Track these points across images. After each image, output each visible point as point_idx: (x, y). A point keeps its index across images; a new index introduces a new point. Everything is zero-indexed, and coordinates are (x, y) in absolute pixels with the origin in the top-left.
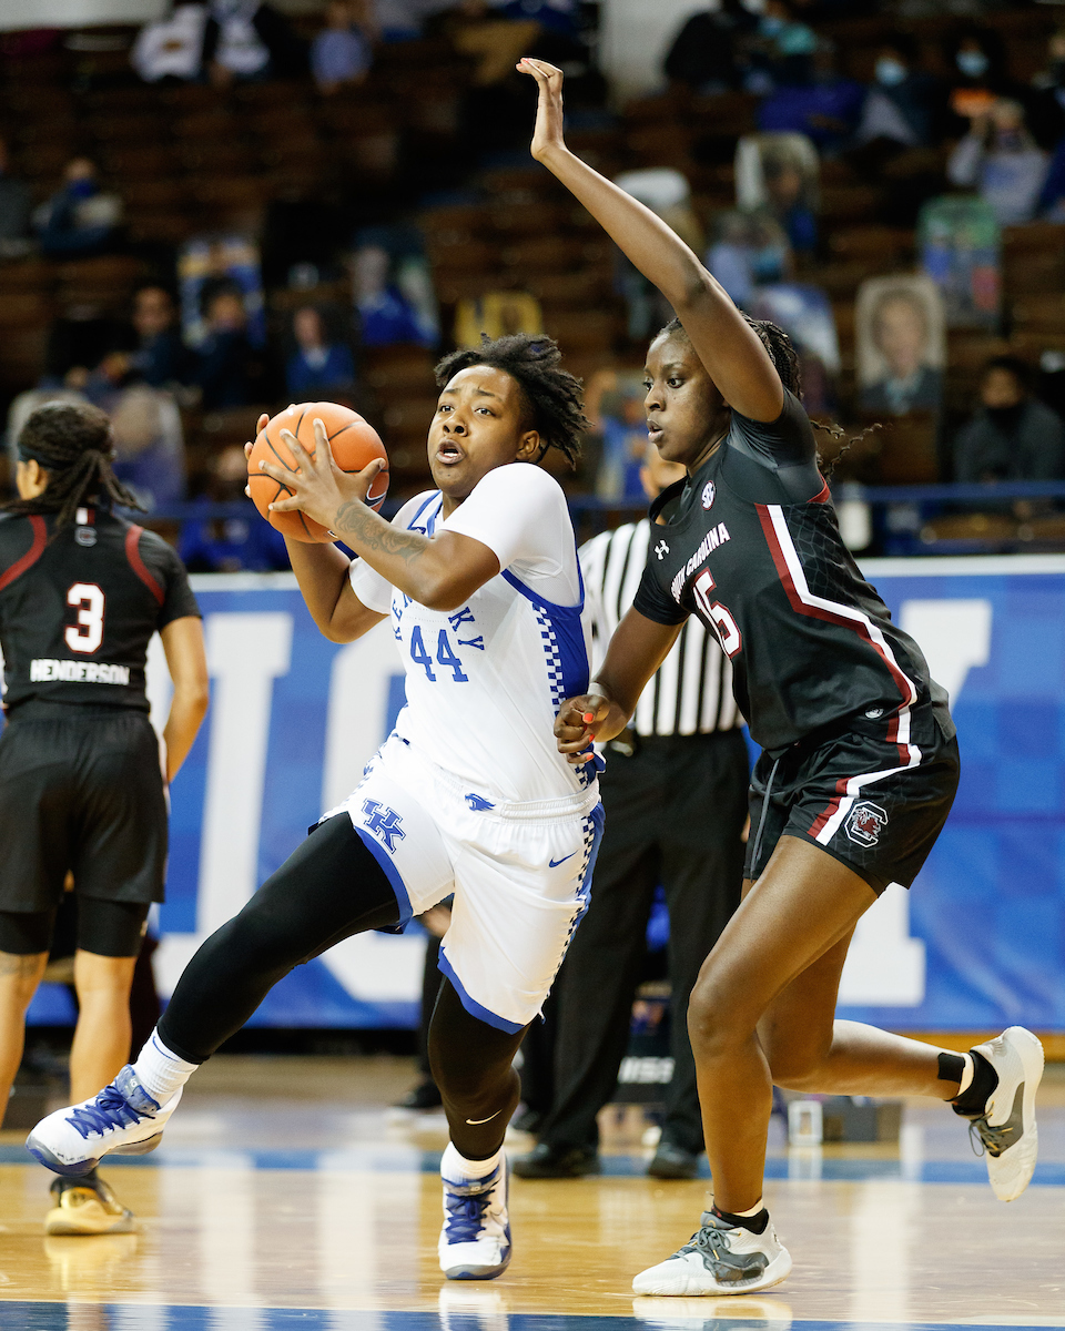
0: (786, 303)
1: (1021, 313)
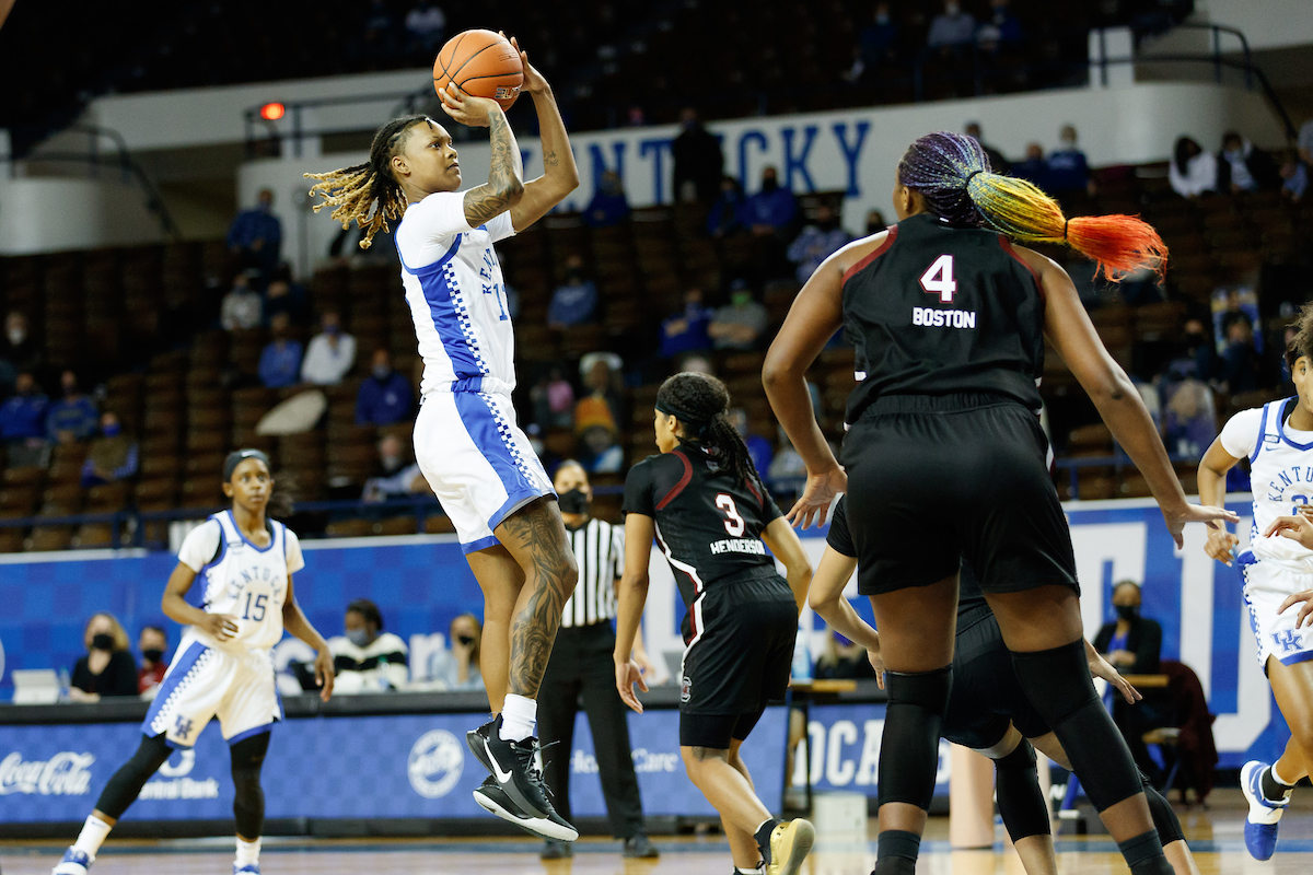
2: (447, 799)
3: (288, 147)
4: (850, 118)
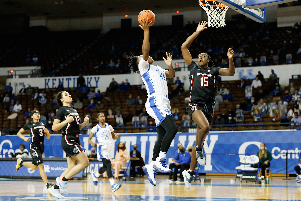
2: (33, 174)
3: (14, 77)
4: (97, 76)
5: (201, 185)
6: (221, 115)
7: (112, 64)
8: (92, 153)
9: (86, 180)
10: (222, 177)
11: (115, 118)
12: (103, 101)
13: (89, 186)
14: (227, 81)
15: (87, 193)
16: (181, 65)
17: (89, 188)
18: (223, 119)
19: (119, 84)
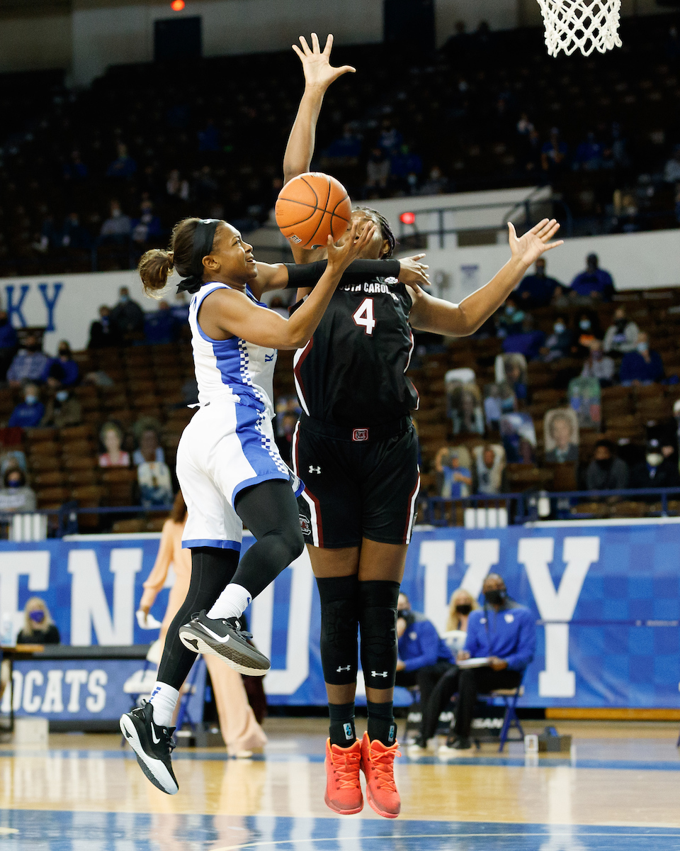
0: (515, 420)
1: (610, 423)
4: (51, 280)
5: (527, 763)
6: (610, 445)
7: (116, 224)
8: (30, 625)
9: (9, 742)
10: (619, 728)
11: (133, 467)
12: (78, 390)
13: (23, 774)
14: (639, 292)
15: (16, 807)
16: (428, 224)
17: (23, 782)
18: (620, 466)
19: (151, 313)
